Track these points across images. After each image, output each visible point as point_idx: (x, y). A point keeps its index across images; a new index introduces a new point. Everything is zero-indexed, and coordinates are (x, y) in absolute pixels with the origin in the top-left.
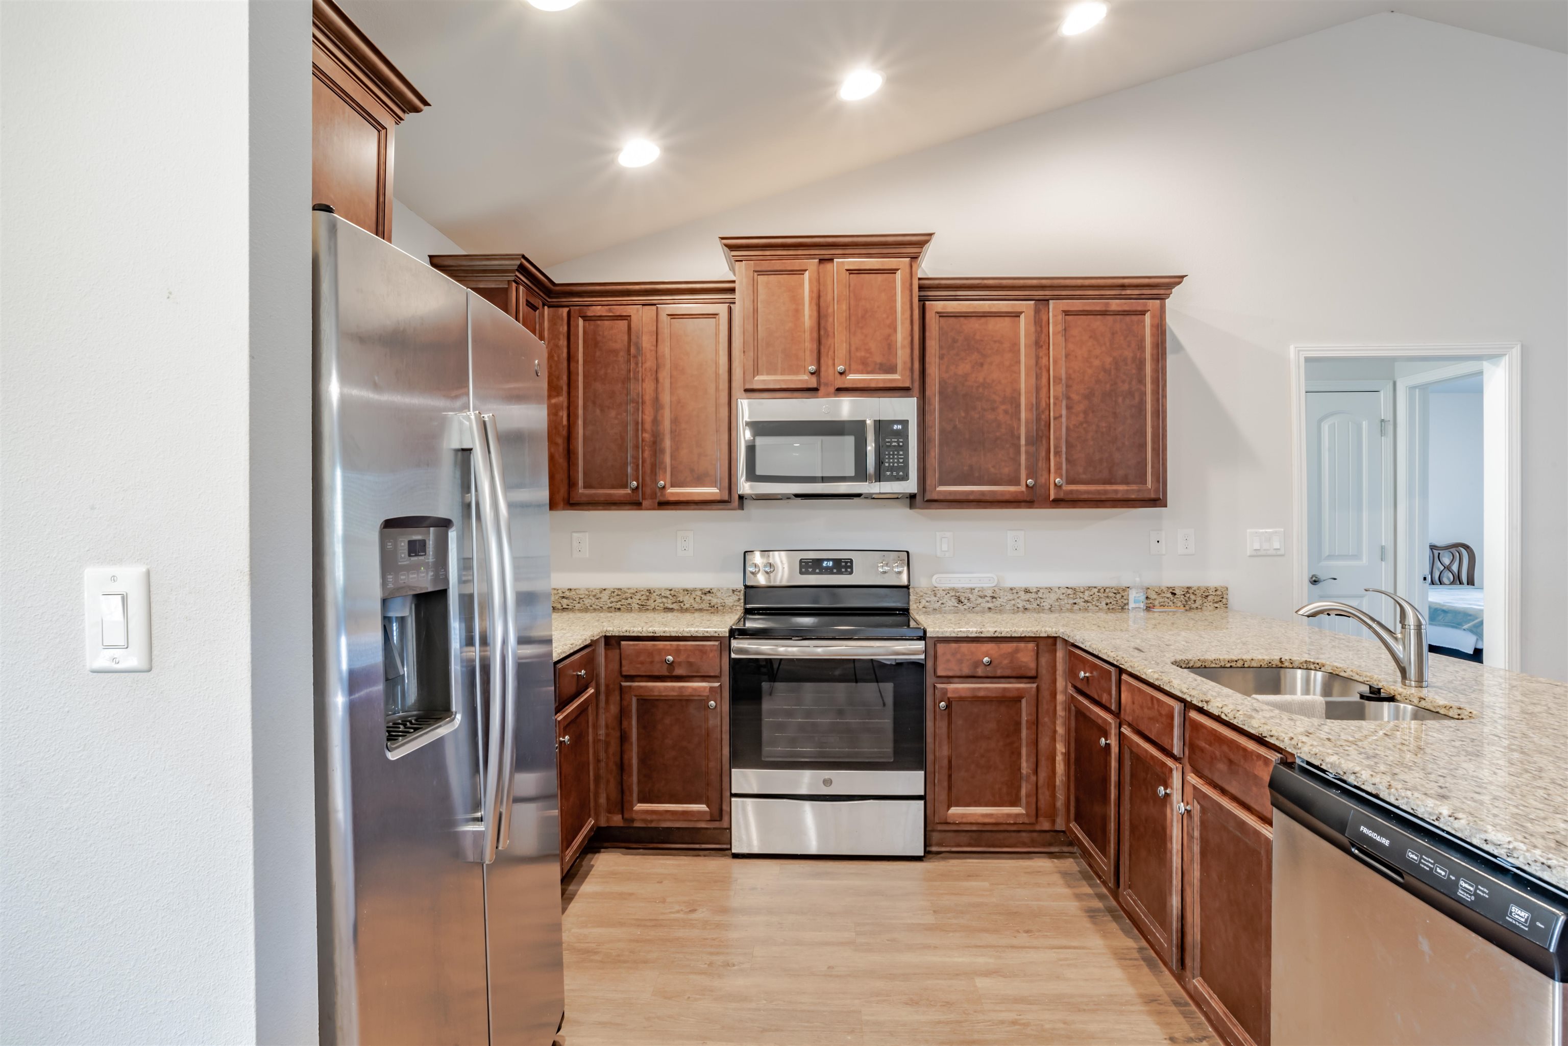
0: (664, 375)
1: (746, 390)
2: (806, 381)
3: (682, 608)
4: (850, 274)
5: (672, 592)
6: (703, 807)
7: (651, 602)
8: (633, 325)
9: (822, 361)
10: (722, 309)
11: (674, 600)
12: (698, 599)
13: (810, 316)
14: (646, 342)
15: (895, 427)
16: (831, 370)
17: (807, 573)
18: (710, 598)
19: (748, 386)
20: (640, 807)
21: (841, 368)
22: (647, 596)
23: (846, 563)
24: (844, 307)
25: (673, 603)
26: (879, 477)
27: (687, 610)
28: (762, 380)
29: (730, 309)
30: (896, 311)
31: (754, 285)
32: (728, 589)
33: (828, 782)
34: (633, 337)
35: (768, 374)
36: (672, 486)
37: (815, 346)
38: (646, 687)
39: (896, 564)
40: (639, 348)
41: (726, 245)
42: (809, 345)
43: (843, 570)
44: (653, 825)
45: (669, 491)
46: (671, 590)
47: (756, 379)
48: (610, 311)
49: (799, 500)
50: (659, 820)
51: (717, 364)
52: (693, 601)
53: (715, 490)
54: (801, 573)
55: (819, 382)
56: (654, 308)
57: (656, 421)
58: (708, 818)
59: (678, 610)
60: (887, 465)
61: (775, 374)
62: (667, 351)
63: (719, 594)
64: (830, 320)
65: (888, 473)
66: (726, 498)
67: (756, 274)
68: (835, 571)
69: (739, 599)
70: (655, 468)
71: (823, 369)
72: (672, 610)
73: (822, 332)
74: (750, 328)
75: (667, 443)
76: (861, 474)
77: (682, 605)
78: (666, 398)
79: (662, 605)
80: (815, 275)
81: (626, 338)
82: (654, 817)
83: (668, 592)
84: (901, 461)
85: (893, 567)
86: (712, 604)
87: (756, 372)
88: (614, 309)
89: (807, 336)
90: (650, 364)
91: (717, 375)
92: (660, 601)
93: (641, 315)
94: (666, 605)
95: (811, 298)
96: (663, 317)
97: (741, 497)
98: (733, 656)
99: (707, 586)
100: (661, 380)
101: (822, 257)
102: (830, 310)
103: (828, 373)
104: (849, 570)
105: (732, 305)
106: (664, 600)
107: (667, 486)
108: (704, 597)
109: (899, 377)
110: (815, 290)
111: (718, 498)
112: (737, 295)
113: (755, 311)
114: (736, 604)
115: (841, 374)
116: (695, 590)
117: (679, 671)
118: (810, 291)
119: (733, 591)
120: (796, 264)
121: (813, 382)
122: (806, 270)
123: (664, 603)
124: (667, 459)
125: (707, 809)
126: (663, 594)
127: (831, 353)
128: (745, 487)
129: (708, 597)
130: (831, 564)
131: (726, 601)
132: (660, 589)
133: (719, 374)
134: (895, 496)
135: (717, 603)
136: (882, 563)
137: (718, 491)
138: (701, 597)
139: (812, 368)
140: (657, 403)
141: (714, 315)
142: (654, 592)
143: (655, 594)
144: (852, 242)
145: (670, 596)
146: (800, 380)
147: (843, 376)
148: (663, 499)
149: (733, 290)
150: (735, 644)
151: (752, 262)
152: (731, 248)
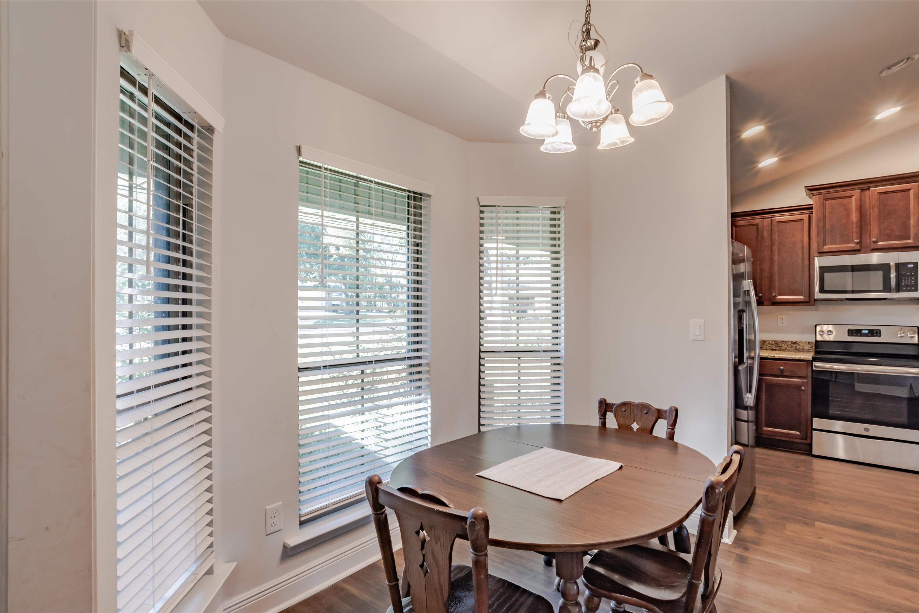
0: (775, 248)
1: (819, 253)
2: (853, 247)
3: (780, 349)
4: (880, 194)
5: (776, 342)
6: (797, 433)
7: (765, 346)
8: (759, 227)
9: (863, 237)
10: (805, 217)
11: (777, 346)
12: (789, 346)
13: (856, 217)
14: (766, 234)
15: (909, 266)
16: (868, 241)
17: (852, 335)
18: (796, 346)
19: (820, 251)
20: (766, 428)
21: (874, 239)
22: (763, 343)
23: (877, 331)
24: (876, 210)
25: (776, 347)
26: (898, 289)
27: (783, 350)
28: (827, 248)
29: (810, 217)
30: (910, 210)
31: (824, 206)
32: (806, 342)
33: (867, 430)
34: (759, 232)
35: (831, 244)
36: (779, 295)
37: (859, 230)
38: (769, 379)
39: (910, 333)
40: (762, 237)
41: (808, 189)
42: (855, 230)
43: (875, 335)
44: (772, 437)
45: (777, 298)
46: (775, 341)
47: (824, 247)
48: (748, 222)
49: (848, 301)
50: (776, 436)
51: (802, 242)
52: (786, 347)
53: (802, 297)
54: (849, 335)
55: (861, 246)
56: (770, 219)
57: (771, 268)
58: (800, 437)
59: (779, 350)
60: (903, 284)
61: (836, 244)
62: (776, 237)
63: (801, 344)
64: (868, 217)
65: (904, 288)
66: (807, 300)
67: (824, 200)
68: (870, 335)
69: (812, 347)
70: (771, 288)
71: (863, 240)
72: (775, 350)
73: (863, 223)
74: (821, 224)
75: (776, 277)
76: (887, 288)
77: (781, 348)
78: (776, 257)
79: (770, 348)
80: (859, 197)
81: (756, 233)
82: (773, 434)
83: (773, 342)
84: (913, 282)
85: (908, 334)
86: (797, 348)
87: (825, 244)
88: (750, 221)
89: (854, 225)
90: (768, 243)
91: (803, 246)
92: (769, 346)
93: (763, 222)
94: (772, 348)
95: (856, 209)
96: (774, 223)
97: (815, 300)
98: (814, 368)
99: (794, 340)
100: (773, 250)
101: (862, 188)
102: (868, 212)
103: (866, 241)
104: (879, 335)
105: (811, 215)
106: (771, 345)
107: (777, 296)
108: (792, 345)
109: (912, 242)
110: (859, 204)
111: (803, 300)
112: (814, 210)
113: (824, 217)
114: (810, 349)
115: (874, 242)
116: (787, 342)
117: (785, 374)
118: (855, 205)
119: (809, 343)
120: (848, 193)
121: (858, 247)
122: (853, 196)
123: (771, 347)
124: (777, 284)
125: (799, 434)
126: (771, 343)
127: (868, 232)
128: (817, 295)
129: (795, 345)
130: (867, 332)
131: (804, 347)
132: (769, 341)
133: (804, 246)
134: (910, 299)
135: (800, 348)
136: (900, 332)
137: (803, 297)
138: (791, 345)
139: (857, 241)
140: (772, 260)
141: (801, 220)
142: (766, 342)
143: (767, 343)
144: (882, 180)
145: (775, 344)
146: (850, 247)
147: (876, 243)
148: (774, 301)
149: (812, 208)
150: (815, 364)
151: (822, 195)
152: (811, 190)
